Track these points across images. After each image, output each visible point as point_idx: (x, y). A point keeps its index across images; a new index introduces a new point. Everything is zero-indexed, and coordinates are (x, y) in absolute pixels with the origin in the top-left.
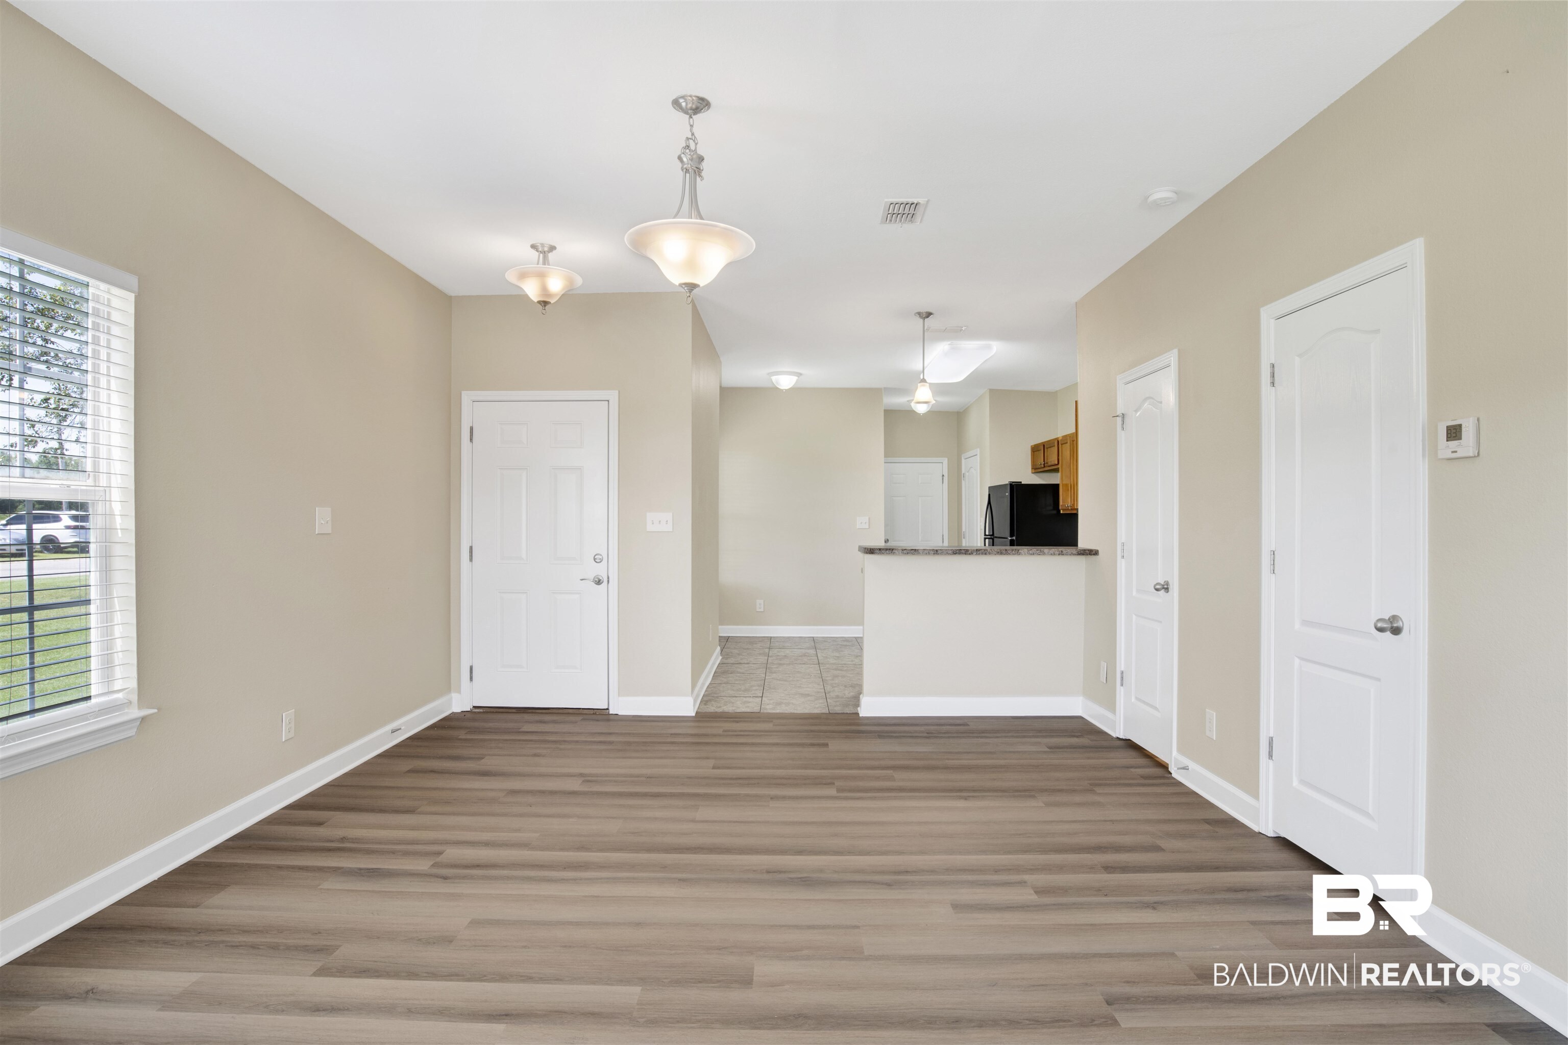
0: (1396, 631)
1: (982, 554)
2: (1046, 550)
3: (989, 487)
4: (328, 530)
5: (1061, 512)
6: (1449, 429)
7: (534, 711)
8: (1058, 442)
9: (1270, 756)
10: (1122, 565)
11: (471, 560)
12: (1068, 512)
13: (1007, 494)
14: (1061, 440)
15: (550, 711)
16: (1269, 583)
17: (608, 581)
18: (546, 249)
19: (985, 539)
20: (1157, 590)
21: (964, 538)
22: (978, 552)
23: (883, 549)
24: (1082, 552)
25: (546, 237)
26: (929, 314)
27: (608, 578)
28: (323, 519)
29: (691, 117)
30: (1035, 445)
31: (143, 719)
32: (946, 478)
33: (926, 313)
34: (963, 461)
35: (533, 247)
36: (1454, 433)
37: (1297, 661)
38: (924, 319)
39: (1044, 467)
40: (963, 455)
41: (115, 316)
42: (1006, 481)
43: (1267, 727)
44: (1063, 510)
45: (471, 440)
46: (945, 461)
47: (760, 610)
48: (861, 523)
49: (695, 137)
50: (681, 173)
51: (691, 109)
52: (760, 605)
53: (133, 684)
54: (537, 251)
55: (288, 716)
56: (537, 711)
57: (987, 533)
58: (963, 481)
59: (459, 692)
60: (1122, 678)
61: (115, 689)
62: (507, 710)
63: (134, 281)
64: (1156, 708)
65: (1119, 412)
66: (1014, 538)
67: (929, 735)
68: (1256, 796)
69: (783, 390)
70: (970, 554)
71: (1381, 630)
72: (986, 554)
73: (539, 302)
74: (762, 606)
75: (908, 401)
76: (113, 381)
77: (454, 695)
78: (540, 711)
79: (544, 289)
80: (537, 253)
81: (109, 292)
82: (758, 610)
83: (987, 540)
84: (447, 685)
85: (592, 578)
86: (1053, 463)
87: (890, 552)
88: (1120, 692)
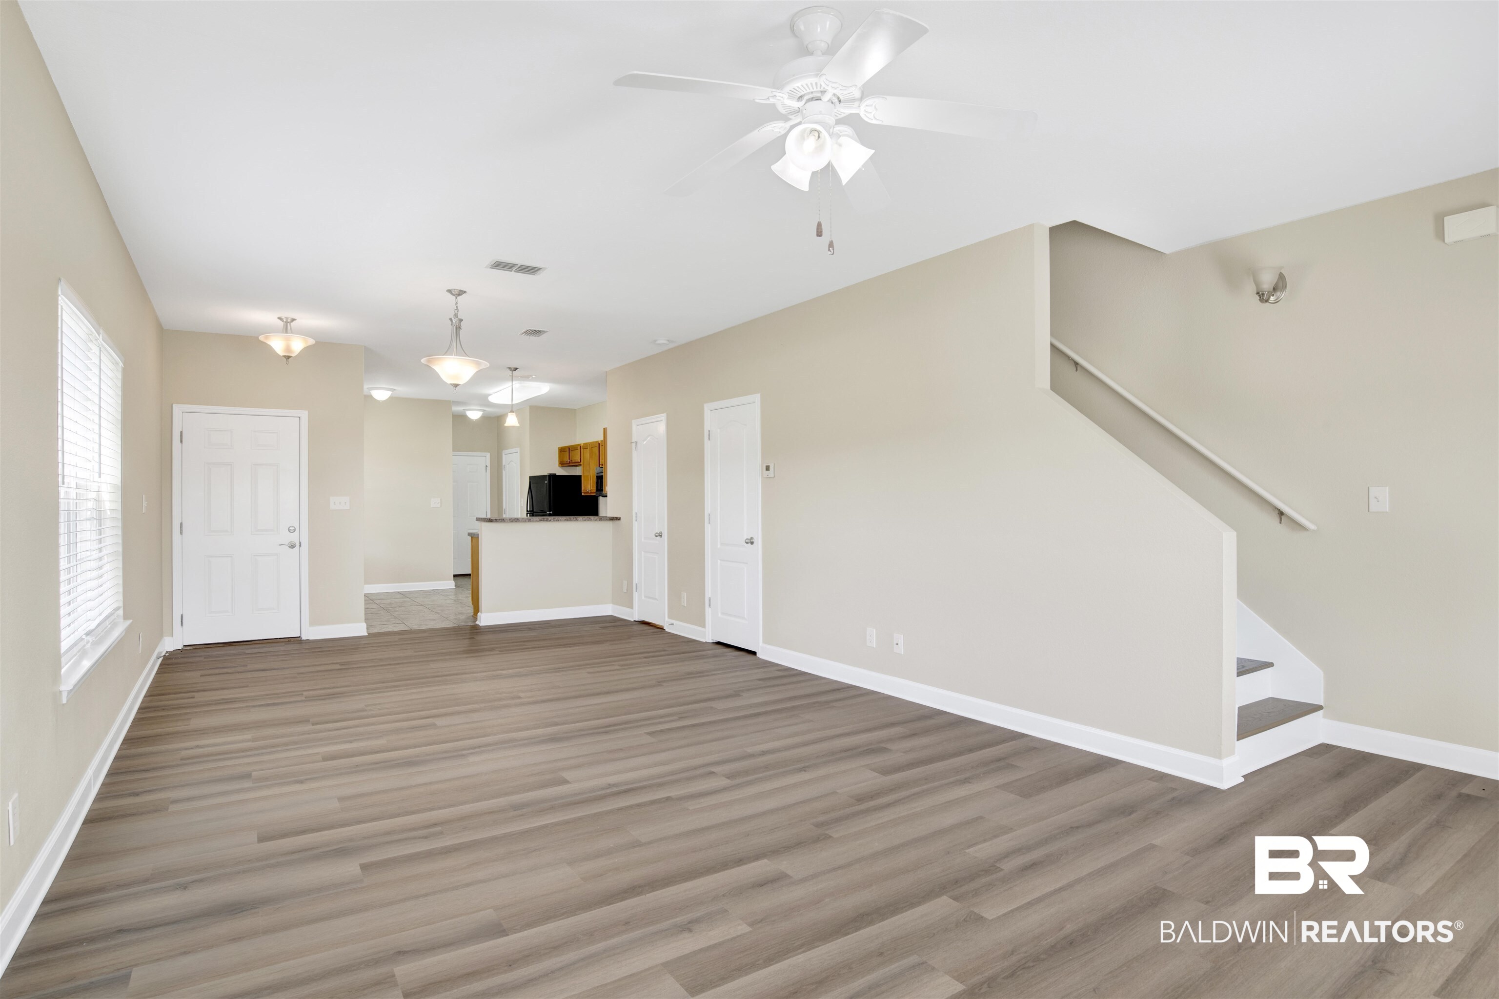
0: (752, 543)
2: (580, 518)
3: (531, 478)
5: (583, 494)
6: (766, 466)
7: (238, 644)
8: (580, 447)
9: (710, 606)
10: (635, 525)
11: (181, 533)
12: (588, 494)
13: (546, 482)
14: (583, 446)
15: (252, 642)
16: (708, 528)
17: (300, 546)
18: (289, 320)
19: (527, 513)
20: (656, 536)
21: (505, 514)
24: (612, 519)
25: (287, 314)
26: (516, 369)
27: (300, 543)
28: (144, 503)
29: (456, 298)
30: (561, 447)
32: (488, 468)
33: (514, 368)
34: (504, 456)
35: (278, 318)
36: (768, 468)
37: (719, 561)
38: (512, 371)
39: (569, 463)
40: (503, 451)
42: (545, 472)
43: (708, 593)
44: (584, 493)
45: (181, 441)
46: (488, 455)
48: (435, 503)
49: (458, 308)
51: (457, 294)
53: (121, 604)
54: (282, 321)
57: (528, 510)
58: (503, 471)
59: (171, 635)
60: (637, 587)
62: (215, 646)
64: (656, 599)
65: (634, 441)
66: (551, 512)
67: (530, 629)
68: (704, 626)
69: (379, 402)
71: (747, 543)
73: (284, 356)
75: (464, 409)
77: (167, 639)
78: (244, 643)
79: (288, 349)
80: (282, 323)
83: (528, 514)
85: (287, 543)
86: (576, 461)
88: (636, 595)
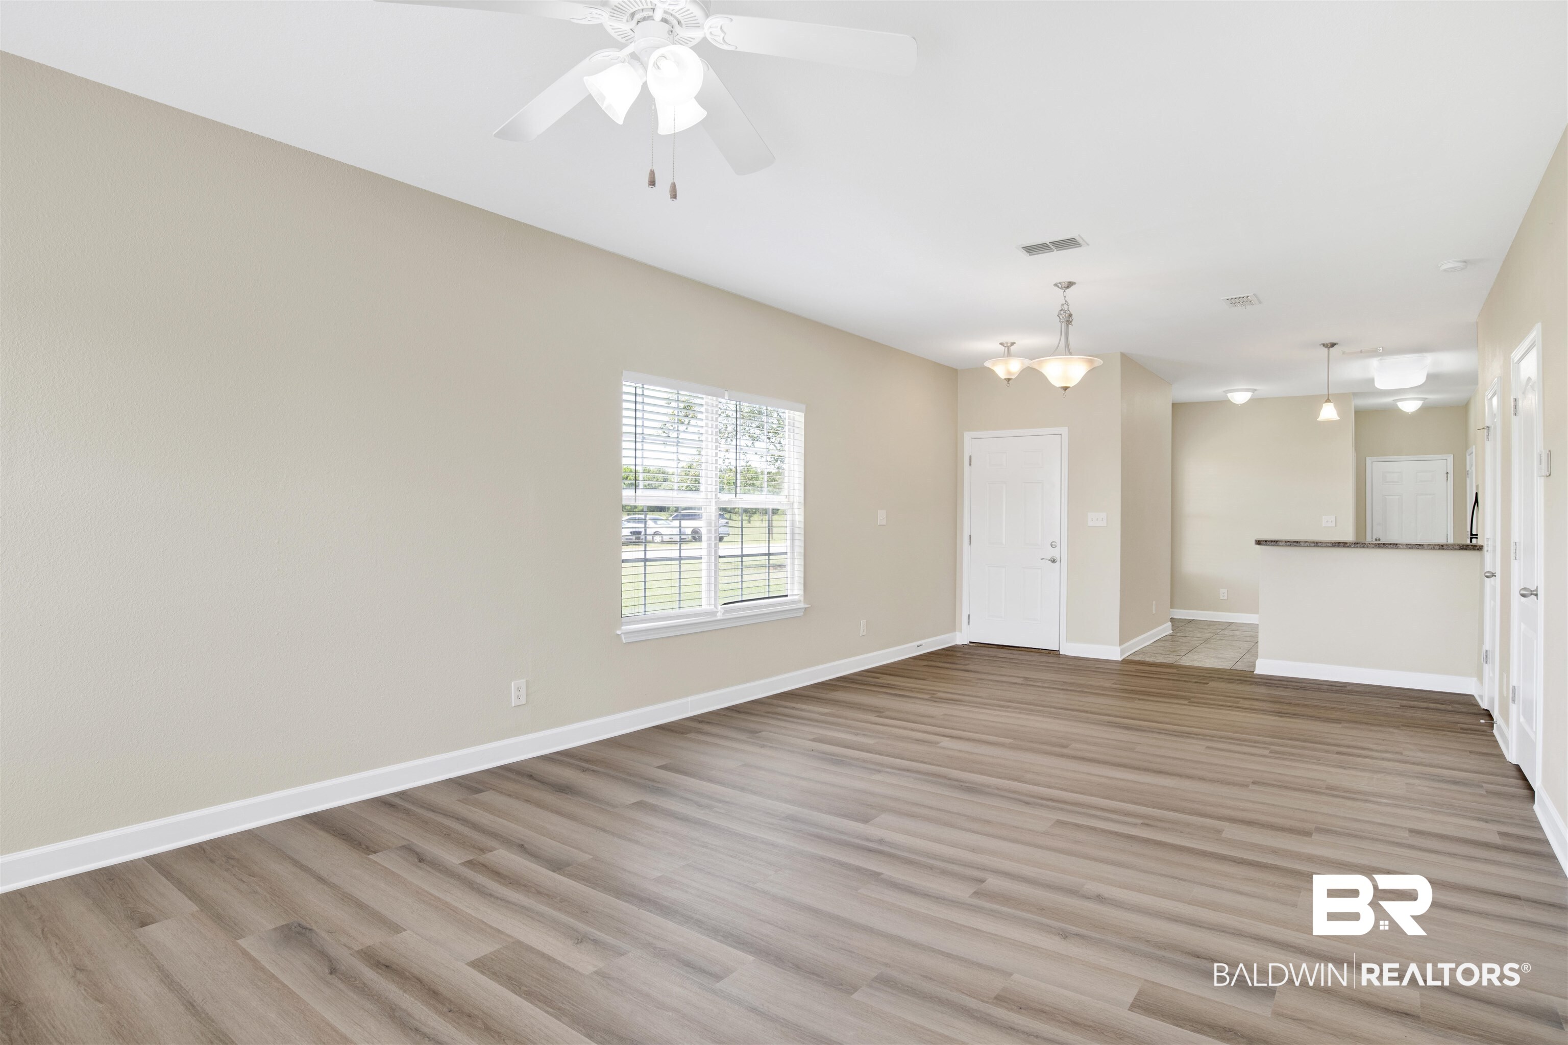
1: (1360, 547)
4: (884, 523)
7: (1009, 648)
9: (1514, 700)
10: (1487, 558)
11: (970, 544)
15: (1019, 649)
16: (1515, 567)
17: (1061, 561)
18: (1009, 345)
22: (1356, 545)
23: (1269, 541)
24: (1464, 547)
25: (1008, 339)
26: (1333, 344)
27: (1061, 558)
28: (882, 516)
29: (1065, 292)
31: (806, 609)
32: (1450, 476)
33: (1328, 343)
34: (1467, 458)
35: (1001, 344)
38: (1331, 347)
40: (1467, 451)
41: (797, 424)
43: (1513, 679)
45: (970, 464)
46: (1448, 457)
47: (1223, 598)
48: (1327, 522)
49: (1067, 302)
50: (1060, 324)
51: (1065, 287)
52: (1223, 593)
53: (802, 592)
54: (1003, 346)
55: (863, 622)
56: (1011, 648)
58: (1467, 478)
59: (961, 631)
60: (1487, 656)
61: (795, 593)
62: (991, 646)
63: (804, 407)
65: (1486, 425)
69: (1238, 404)
70: (1348, 547)
72: (1364, 547)
73: (1006, 380)
74: (1226, 595)
75: (1393, 400)
76: (795, 453)
77: (958, 634)
78: (1013, 648)
79: (1009, 372)
80: (1004, 348)
81: (794, 414)
82: (1222, 598)
84: (953, 626)
85: (1049, 558)
87: (1275, 543)
88: (1486, 668)
